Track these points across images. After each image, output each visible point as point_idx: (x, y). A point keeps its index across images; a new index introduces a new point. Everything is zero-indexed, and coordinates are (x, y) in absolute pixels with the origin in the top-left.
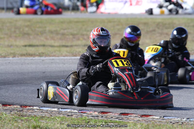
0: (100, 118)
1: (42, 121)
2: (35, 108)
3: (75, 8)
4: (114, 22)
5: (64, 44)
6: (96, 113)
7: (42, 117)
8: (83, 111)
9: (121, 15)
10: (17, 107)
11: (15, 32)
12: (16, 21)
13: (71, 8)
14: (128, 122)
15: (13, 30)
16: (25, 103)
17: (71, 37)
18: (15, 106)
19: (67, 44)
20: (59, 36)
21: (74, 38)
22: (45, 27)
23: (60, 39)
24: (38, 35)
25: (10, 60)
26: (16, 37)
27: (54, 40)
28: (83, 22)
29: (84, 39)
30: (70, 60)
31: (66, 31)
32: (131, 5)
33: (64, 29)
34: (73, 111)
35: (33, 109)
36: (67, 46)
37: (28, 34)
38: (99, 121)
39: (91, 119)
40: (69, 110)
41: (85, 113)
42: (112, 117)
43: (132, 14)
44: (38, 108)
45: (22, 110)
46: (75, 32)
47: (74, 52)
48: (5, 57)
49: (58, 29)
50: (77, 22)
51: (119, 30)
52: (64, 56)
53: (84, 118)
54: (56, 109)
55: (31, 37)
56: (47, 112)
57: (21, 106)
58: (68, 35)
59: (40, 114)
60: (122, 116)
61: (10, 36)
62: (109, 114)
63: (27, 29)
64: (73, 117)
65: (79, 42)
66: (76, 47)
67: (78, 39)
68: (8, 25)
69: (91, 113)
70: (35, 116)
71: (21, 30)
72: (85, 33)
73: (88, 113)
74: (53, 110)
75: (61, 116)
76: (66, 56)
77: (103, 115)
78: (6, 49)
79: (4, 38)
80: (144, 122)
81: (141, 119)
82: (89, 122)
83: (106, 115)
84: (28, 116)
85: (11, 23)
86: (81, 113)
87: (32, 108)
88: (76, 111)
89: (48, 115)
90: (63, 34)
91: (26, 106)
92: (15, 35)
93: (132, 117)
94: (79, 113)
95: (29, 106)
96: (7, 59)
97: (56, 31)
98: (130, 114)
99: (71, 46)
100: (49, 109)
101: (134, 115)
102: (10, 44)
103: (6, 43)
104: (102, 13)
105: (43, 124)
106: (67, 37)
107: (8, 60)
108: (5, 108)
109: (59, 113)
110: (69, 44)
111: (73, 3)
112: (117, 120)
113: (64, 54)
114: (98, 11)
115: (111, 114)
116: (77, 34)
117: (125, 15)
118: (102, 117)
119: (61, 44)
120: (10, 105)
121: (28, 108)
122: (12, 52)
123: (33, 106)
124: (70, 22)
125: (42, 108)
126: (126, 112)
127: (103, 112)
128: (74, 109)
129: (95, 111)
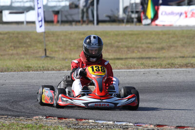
2: (90, 121)
3: (130, 21)
4: (169, 34)
5: (118, 57)
6: (152, 126)
8: (138, 124)
9: (176, 27)
10: (72, 121)
11: (70, 44)
12: (71, 34)
13: (125, 21)
15: (68, 43)
16: (80, 117)
17: (126, 49)
18: (71, 120)
19: (121, 57)
20: (114, 49)
21: (129, 50)
23: (115, 52)
25: (65, 73)
26: (70, 49)
27: (108, 52)
28: (138, 34)
29: (139, 52)
30: (126, 73)
31: (120, 44)
32: (186, 17)
33: (119, 42)
34: (128, 124)
35: (88, 123)
36: (121, 59)
40: (124, 124)
41: (140, 126)
43: (187, 26)
44: (93, 121)
45: (78, 123)
46: (130, 45)
47: (129, 65)
48: (60, 70)
49: (113, 42)
50: (132, 34)
51: (174, 42)
52: (119, 69)
54: (111, 123)
57: (77, 119)
58: (122, 48)
61: (65, 50)
62: (165, 127)
65: (134, 55)
66: (130, 60)
67: (133, 52)
68: (63, 38)
69: (147, 126)
71: (76, 43)
72: (140, 45)
73: (144, 126)
74: (109, 123)
76: (121, 68)
77: (159, 128)
78: (60, 62)
79: (59, 51)
83: (162, 128)
85: (66, 35)
86: (137, 126)
87: (87, 121)
88: (132, 124)
90: (118, 47)
91: (81, 119)
92: (69, 48)
94: (135, 126)
96: (61, 72)
97: (111, 43)
98: (187, 127)
99: (126, 59)
100: (105, 122)
101: (191, 128)
102: (65, 57)
103: (61, 56)
104: (157, 25)
106: (122, 49)
107: (63, 73)
108: (61, 121)
110: (124, 57)
111: (128, 16)
113: (119, 67)
114: (153, 23)
115: (167, 127)
116: (131, 47)
117: (180, 27)
119: (116, 57)
120: (66, 119)
121: (83, 121)
122: (67, 65)
123: (88, 119)
124: (125, 34)
125: (97, 122)
126: (182, 125)
127: (159, 126)
128: (130, 122)
129: (151, 124)
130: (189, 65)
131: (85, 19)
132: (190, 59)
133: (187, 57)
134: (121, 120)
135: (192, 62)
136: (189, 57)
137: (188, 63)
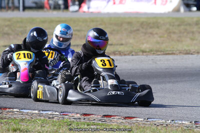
0: (82, 121)
1: (22, 124)
2: (15, 110)
3: (56, 7)
4: (97, 21)
6: (79, 115)
7: (22, 120)
8: (64, 113)
9: (104, 14)
13: (52, 7)
14: (111, 125)
16: (5, 106)
22: (26, 27)
24: (18, 35)
32: (114, 3)
34: (54, 113)
35: (13, 112)
37: (8, 34)
38: (81, 124)
39: (73, 121)
40: (50, 113)
41: (66, 115)
42: (94, 120)
43: (115, 14)
44: (18, 110)
45: (2, 113)
53: (65, 120)
54: (36, 112)
55: (11, 37)
56: (27, 114)
59: (20, 117)
60: (105, 118)
62: (91, 116)
63: (6, 29)
64: (54, 119)
69: (73, 115)
70: (15, 118)
71: (1, 29)
73: (70, 115)
74: (34, 112)
75: (42, 118)
77: (85, 117)
80: (127, 124)
81: (124, 121)
82: (70, 125)
83: (88, 117)
84: (8, 119)
86: (63, 115)
87: (11, 110)
88: (58, 113)
89: (28, 117)
91: (6, 108)
93: (115, 120)
94: (60, 115)
95: (9, 108)
98: (113, 116)
100: (30, 111)
101: (118, 117)
104: (84, 12)
105: (23, 126)
109: (40, 115)
111: (55, 2)
112: (100, 122)
114: (81, 10)
115: (93, 116)
117: (108, 14)
118: (85, 119)
121: (8, 110)
123: (13, 108)
124: (51, 21)
125: (22, 111)
126: (109, 114)
127: (85, 115)
128: (56, 111)
129: (77, 113)
130: (117, 53)
131: (10, 5)
132: (118, 46)
133: (115, 45)
134: (47, 109)
135: (120, 50)
136: (117, 45)
137: (116, 51)
